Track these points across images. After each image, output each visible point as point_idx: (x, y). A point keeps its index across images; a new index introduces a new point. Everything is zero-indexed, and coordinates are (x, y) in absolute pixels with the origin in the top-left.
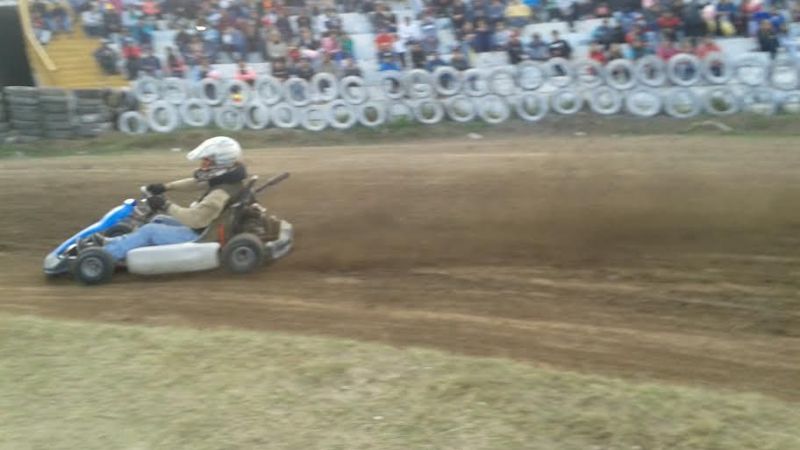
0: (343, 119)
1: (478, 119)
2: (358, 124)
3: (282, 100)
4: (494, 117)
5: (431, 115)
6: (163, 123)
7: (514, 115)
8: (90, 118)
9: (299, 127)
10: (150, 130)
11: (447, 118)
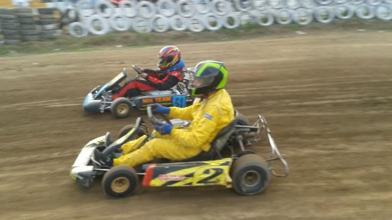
0: (214, 24)
1: (293, 22)
2: (224, 28)
3: (176, 13)
4: (303, 21)
5: (265, 21)
6: (99, 29)
7: (315, 20)
8: (50, 27)
9: (187, 30)
10: (90, 34)
11: (275, 22)
